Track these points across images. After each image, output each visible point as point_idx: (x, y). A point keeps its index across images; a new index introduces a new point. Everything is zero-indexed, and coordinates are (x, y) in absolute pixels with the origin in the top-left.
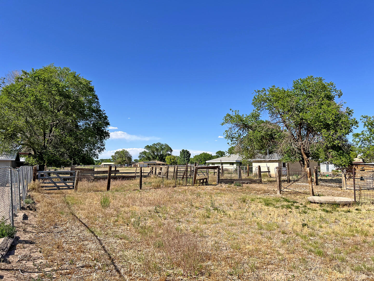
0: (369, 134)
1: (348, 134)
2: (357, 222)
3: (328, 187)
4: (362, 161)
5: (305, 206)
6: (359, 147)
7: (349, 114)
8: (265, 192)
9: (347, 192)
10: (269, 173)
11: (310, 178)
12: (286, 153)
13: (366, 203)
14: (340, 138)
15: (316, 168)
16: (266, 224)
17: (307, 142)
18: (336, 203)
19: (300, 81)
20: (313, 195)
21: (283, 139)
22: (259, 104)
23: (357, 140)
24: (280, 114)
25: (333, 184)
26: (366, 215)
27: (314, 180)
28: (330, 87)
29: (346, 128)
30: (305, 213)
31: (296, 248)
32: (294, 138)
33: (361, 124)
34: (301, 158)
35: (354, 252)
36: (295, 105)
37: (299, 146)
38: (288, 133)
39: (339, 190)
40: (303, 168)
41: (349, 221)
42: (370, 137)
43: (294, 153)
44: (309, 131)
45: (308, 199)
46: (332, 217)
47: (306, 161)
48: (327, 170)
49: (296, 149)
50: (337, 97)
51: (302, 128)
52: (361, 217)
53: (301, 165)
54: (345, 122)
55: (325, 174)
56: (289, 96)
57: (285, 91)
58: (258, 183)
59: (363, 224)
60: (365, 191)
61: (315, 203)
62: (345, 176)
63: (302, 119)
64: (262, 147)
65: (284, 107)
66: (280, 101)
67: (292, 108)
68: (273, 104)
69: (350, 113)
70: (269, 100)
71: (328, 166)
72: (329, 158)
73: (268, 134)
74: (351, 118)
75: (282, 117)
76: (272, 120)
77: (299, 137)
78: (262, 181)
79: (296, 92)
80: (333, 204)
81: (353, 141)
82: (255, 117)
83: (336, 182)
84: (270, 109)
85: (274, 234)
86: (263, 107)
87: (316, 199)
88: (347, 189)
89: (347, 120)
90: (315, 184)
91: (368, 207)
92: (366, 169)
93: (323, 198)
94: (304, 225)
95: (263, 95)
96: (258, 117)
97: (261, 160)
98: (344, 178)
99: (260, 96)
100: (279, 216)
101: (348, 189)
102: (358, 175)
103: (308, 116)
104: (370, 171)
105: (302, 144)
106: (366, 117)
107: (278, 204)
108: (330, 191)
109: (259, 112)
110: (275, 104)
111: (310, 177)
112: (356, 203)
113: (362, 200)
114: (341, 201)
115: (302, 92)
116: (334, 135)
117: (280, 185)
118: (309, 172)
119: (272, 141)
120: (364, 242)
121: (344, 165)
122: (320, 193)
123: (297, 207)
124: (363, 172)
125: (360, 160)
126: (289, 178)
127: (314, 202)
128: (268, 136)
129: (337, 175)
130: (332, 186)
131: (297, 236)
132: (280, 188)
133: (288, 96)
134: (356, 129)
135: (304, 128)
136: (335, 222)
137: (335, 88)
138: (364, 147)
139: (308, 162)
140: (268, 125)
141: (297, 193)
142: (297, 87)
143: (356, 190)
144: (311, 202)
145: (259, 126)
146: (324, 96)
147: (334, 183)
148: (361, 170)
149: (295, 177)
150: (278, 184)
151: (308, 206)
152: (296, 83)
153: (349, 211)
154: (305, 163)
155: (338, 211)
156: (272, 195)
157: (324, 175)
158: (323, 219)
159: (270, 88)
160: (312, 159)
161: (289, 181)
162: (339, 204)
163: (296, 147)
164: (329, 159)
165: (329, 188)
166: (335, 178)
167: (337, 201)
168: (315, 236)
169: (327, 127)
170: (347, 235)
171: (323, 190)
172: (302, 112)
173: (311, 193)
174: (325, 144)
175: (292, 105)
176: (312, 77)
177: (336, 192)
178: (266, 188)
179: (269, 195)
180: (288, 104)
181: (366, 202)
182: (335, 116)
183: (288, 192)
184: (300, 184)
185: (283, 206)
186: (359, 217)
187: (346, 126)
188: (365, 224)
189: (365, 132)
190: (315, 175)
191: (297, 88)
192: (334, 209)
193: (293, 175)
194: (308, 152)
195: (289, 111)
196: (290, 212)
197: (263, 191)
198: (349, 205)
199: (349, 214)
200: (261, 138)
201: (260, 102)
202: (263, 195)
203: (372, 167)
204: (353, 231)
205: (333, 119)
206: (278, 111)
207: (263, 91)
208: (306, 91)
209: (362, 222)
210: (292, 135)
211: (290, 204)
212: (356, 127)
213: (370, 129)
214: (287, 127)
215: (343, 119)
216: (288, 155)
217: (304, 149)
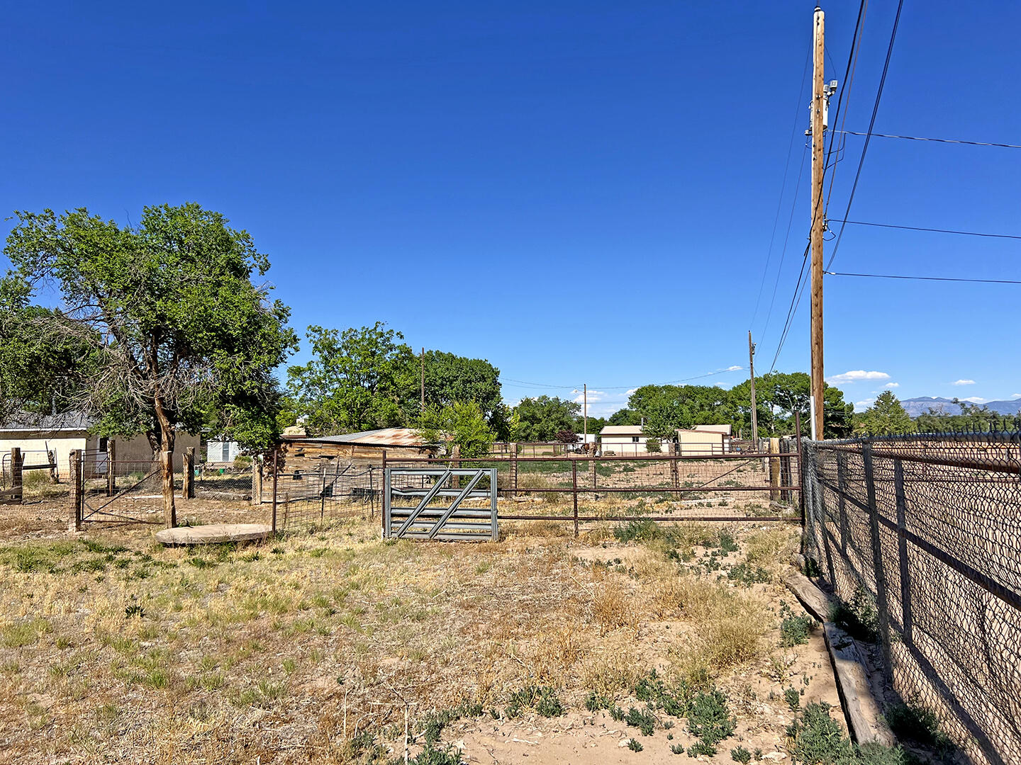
0: (323, 370)
1: (277, 367)
2: (269, 582)
3: (218, 502)
4: (305, 434)
5: (148, 558)
6: (301, 400)
7: (281, 317)
8: (27, 528)
9: (260, 509)
10: (53, 469)
11: (170, 479)
12: (108, 411)
13: (296, 534)
14: (257, 375)
15: (190, 453)
16: (10, 626)
17: (170, 381)
18: (229, 540)
19: (163, 212)
20: (175, 525)
21: (103, 370)
22: (31, 256)
23: (298, 382)
24: (99, 296)
25: (231, 493)
26: (293, 562)
27: (184, 483)
28: (240, 243)
29: (272, 350)
30: (143, 577)
31: (95, 681)
32: (137, 368)
33: (306, 346)
34: (152, 426)
35: (249, 657)
36: (144, 276)
37: (147, 390)
38: (119, 353)
39: (241, 508)
40: (155, 452)
41: (252, 582)
42: (324, 379)
43: (132, 409)
44: (180, 351)
45: (157, 537)
46: (211, 578)
47: (167, 434)
48: (223, 456)
49: (137, 399)
50: (256, 271)
51: (162, 341)
52: (281, 568)
53: (152, 445)
54: (269, 336)
55: (216, 468)
56: (130, 248)
57: (117, 232)
58: (10, 503)
59: (282, 584)
60: (299, 503)
61: (176, 545)
62: (260, 471)
63: (162, 317)
64: (32, 390)
65: (112, 275)
66: (99, 258)
67: (137, 283)
68: (78, 264)
69: (282, 314)
70: (64, 249)
71: (227, 447)
72: (226, 425)
73: (56, 352)
74: (285, 327)
75: (103, 303)
76: (71, 309)
77: (151, 367)
78: (24, 496)
79: (152, 239)
80: (221, 544)
81: (288, 384)
82: (12, 294)
83: (240, 488)
84: (67, 274)
85: (32, 655)
86: (43, 267)
87: (181, 534)
88: (262, 503)
89: (275, 332)
90: (187, 494)
91: (300, 542)
92: (307, 453)
93: (197, 530)
94: (131, 611)
95: (44, 230)
96: (23, 297)
97: (24, 432)
98: (258, 475)
99: (34, 230)
100: (59, 595)
101: (265, 502)
102: (290, 468)
103: (180, 312)
104: (315, 456)
105: (158, 386)
106: (319, 331)
107: (66, 562)
108: (221, 510)
109: (28, 279)
110: (85, 265)
111: (170, 477)
112: (275, 535)
113: (291, 527)
114: (241, 533)
115: (168, 244)
116: (242, 366)
117: (78, 504)
118: (166, 462)
119: (67, 371)
120: (276, 628)
121: (259, 444)
122: (194, 518)
123: (124, 564)
124: (301, 459)
125: (299, 431)
126: (114, 483)
127: (174, 543)
128: (54, 358)
129: (246, 470)
130: (227, 499)
131: (104, 646)
132: (78, 514)
133: (127, 248)
134: (293, 355)
135: (167, 342)
136: (218, 589)
137: (253, 249)
138: (311, 399)
139: (170, 435)
140: (57, 323)
141: (130, 524)
142: (154, 227)
143: (279, 503)
144: (166, 545)
145: (26, 325)
146: (225, 265)
147: (235, 490)
148: (296, 456)
149: (133, 480)
150: (74, 501)
151: (156, 557)
152: (151, 215)
153: (256, 558)
154: (164, 438)
155: (231, 560)
156: (50, 537)
157: (212, 470)
158: (188, 588)
159: (71, 213)
160: (183, 428)
161: (112, 491)
162: (236, 543)
163: (140, 393)
164: (227, 428)
165: (220, 503)
166: (241, 476)
167: (233, 534)
168: (155, 637)
169: (228, 344)
170: (237, 619)
171: (203, 509)
172: (164, 298)
173: (170, 519)
174: (221, 388)
175: (135, 275)
176: (198, 207)
177: (236, 512)
178: (32, 517)
179: (39, 536)
180: (124, 270)
181: (299, 531)
182: (248, 318)
183: (103, 521)
184: (143, 497)
185: (78, 567)
186: (275, 568)
187: (272, 346)
188: (287, 584)
189: (316, 366)
190: (187, 471)
191: (154, 230)
192: (222, 557)
193: (126, 474)
194: (173, 407)
195: (126, 289)
196: (99, 580)
197: (20, 527)
198: (260, 542)
199: (256, 563)
200: (31, 363)
201: (35, 250)
202: (19, 539)
203: (321, 448)
204: (255, 607)
205: (242, 325)
206: (92, 285)
207: (45, 218)
208: (181, 242)
209: (280, 580)
210: (132, 358)
211: (104, 555)
212: (293, 351)
213: (326, 359)
214: (116, 336)
215: (266, 329)
216: (115, 415)
217: (161, 400)
